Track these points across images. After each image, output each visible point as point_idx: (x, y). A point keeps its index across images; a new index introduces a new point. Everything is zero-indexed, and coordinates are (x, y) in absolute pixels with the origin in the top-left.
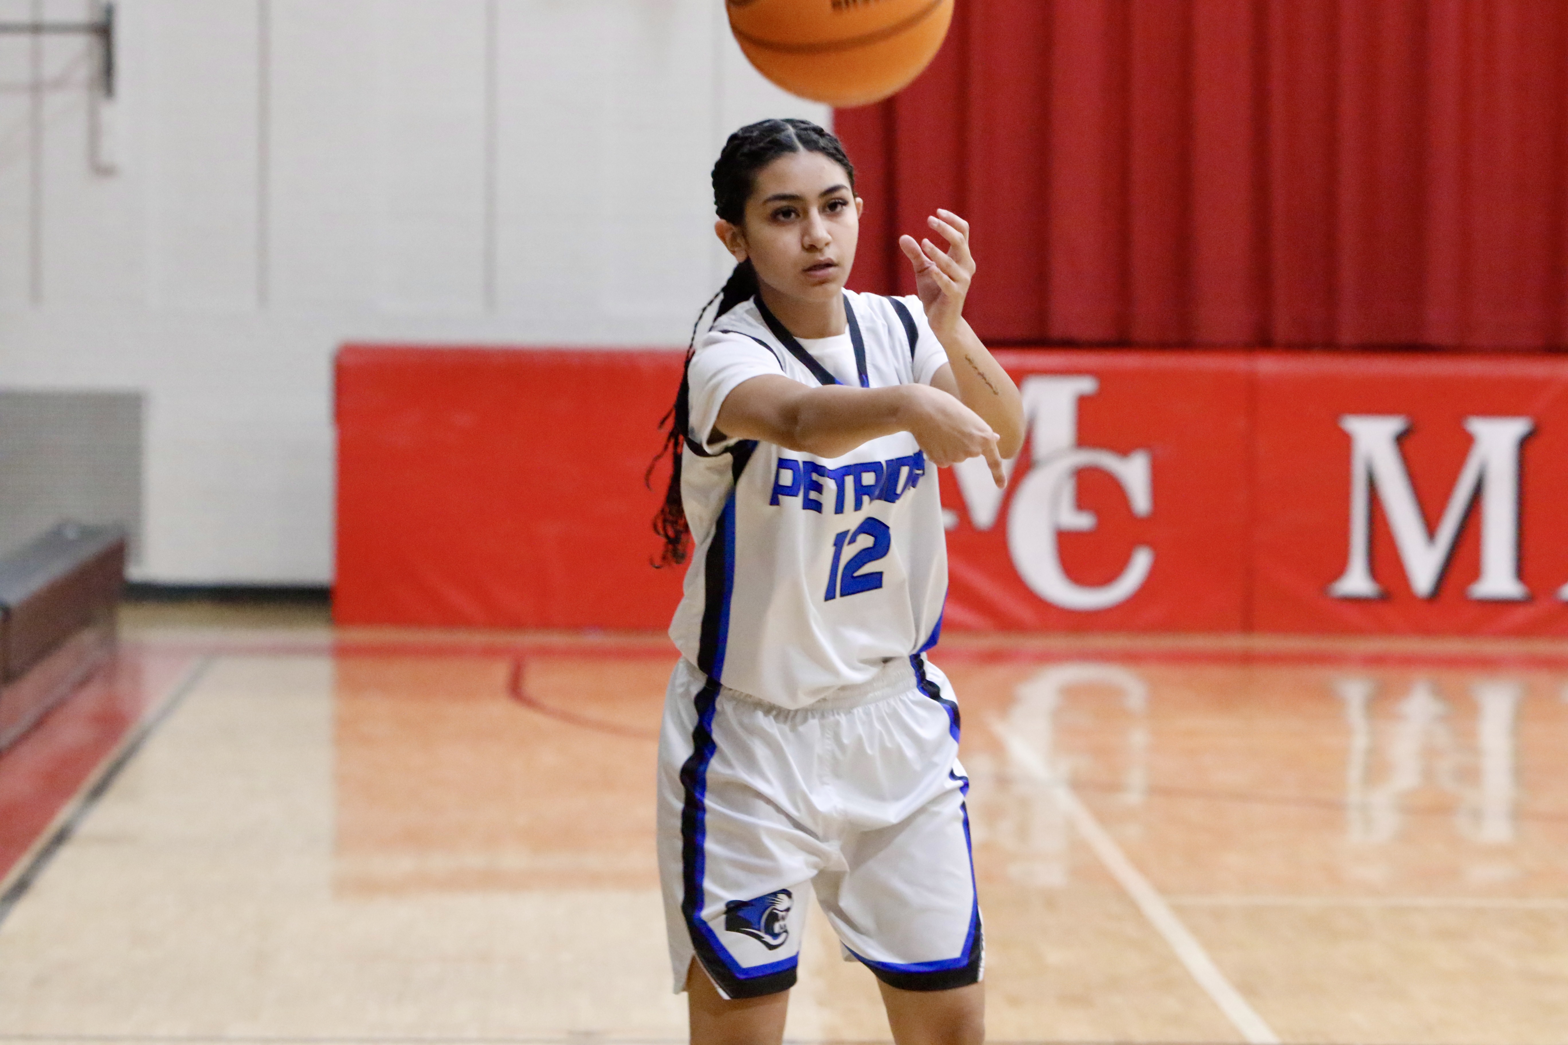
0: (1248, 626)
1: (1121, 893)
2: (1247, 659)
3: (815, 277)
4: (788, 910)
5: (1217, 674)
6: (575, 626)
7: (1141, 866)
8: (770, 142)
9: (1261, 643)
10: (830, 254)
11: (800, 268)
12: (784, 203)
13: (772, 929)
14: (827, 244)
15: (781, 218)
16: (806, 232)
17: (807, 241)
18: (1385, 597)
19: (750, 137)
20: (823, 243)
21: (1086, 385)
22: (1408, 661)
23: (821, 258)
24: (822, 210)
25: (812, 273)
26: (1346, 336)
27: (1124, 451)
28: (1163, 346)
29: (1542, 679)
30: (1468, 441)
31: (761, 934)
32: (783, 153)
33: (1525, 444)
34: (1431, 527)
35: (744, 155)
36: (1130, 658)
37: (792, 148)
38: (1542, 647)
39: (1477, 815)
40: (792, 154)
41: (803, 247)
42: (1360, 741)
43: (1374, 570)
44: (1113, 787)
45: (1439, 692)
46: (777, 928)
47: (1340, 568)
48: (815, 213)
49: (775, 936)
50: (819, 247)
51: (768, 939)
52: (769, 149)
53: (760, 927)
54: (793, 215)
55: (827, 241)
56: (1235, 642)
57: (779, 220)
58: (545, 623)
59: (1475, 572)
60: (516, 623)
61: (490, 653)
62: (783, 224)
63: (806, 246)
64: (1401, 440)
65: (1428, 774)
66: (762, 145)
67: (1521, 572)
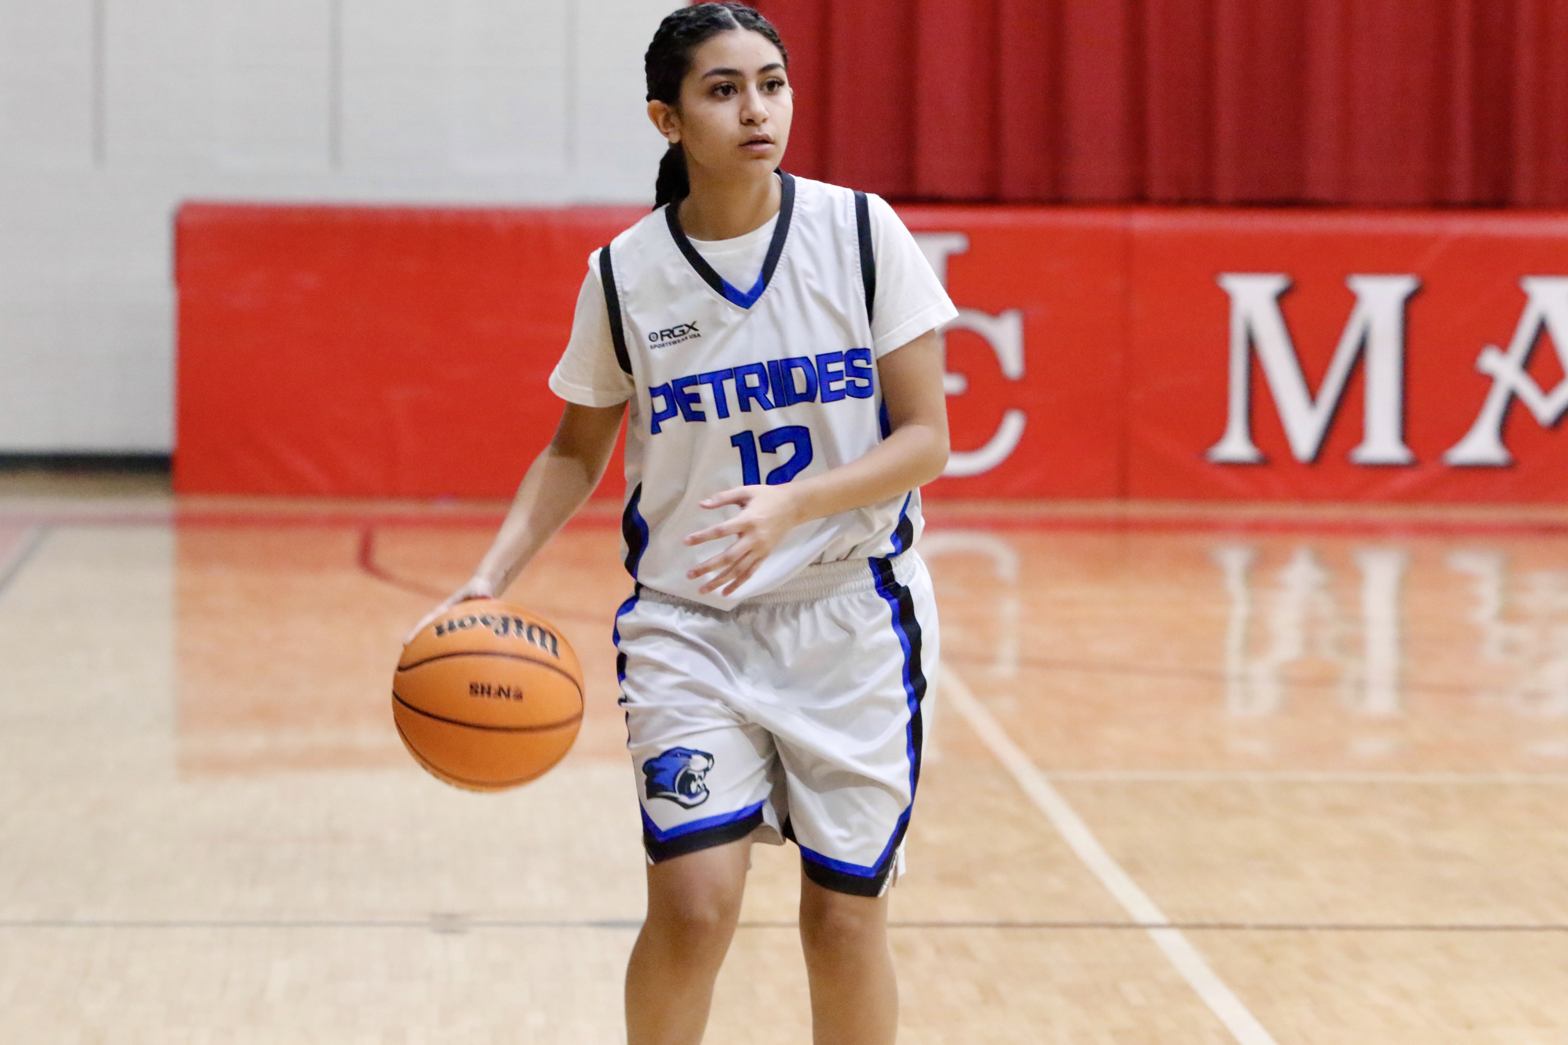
0: (1123, 492)
1: (998, 768)
2: (1123, 526)
3: (752, 151)
4: (706, 770)
5: (1090, 542)
6: (424, 494)
7: (1018, 740)
8: (708, 21)
9: (1137, 509)
10: (767, 130)
11: (737, 143)
12: (721, 78)
13: (689, 788)
14: (764, 121)
15: (720, 93)
16: (745, 106)
17: (746, 115)
18: (1266, 462)
19: (687, 16)
20: (762, 119)
21: (956, 243)
22: (1289, 528)
23: (757, 132)
24: (760, 87)
25: (749, 147)
26: (1226, 192)
27: (994, 311)
28: (1035, 202)
29: (1428, 546)
30: (1350, 300)
31: (677, 795)
32: (721, 31)
33: (1410, 302)
34: (1313, 388)
35: (680, 33)
36: (998, 526)
37: (729, 26)
38: (1428, 513)
39: (1361, 686)
40: (730, 32)
41: (741, 123)
42: (1240, 611)
43: (1254, 434)
44: (987, 660)
45: (1320, 559)
46: (693, 787)
47: (1218, 432)
48: (752, 87)
49: (691, 795)
50: (756, 121)
51: (684, 799)
52: (707, 27)
53: (674, 789)
54: (732, 90)
55: (765, 117)
56: (1110, 509)
57: (718, 95)
58: (393, 492)
59: (1358, 435)
60: (364, 492)
61: (337, 522)
62: (721, 100)
63: (744, 121)
64: (1282, 299)
65: (1310, 644)
66: (699, 23)
67: (1406, 437)
